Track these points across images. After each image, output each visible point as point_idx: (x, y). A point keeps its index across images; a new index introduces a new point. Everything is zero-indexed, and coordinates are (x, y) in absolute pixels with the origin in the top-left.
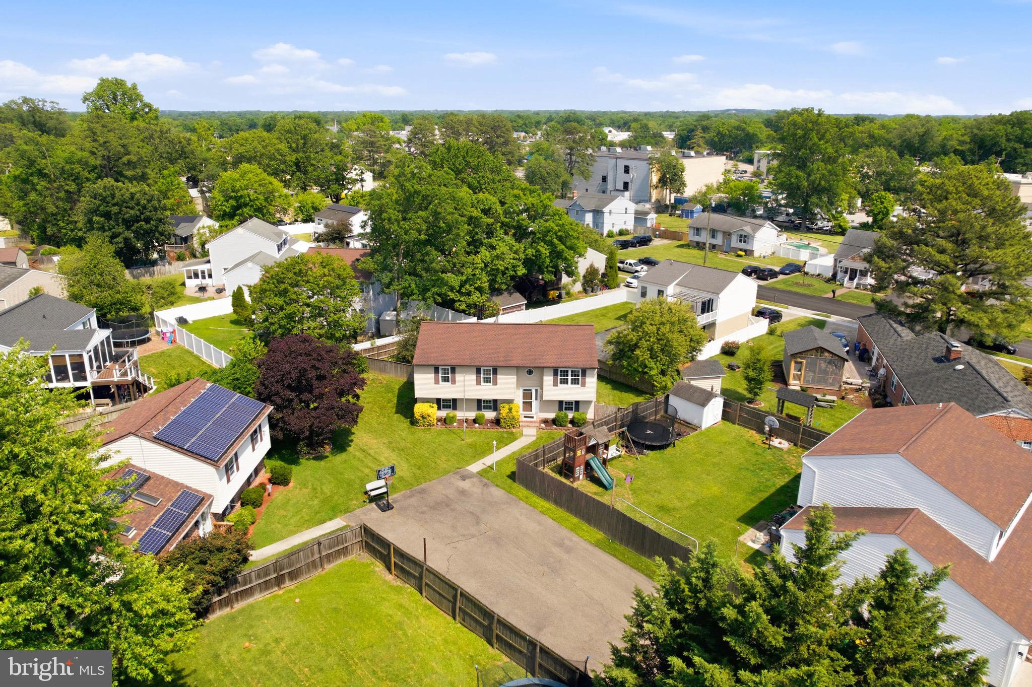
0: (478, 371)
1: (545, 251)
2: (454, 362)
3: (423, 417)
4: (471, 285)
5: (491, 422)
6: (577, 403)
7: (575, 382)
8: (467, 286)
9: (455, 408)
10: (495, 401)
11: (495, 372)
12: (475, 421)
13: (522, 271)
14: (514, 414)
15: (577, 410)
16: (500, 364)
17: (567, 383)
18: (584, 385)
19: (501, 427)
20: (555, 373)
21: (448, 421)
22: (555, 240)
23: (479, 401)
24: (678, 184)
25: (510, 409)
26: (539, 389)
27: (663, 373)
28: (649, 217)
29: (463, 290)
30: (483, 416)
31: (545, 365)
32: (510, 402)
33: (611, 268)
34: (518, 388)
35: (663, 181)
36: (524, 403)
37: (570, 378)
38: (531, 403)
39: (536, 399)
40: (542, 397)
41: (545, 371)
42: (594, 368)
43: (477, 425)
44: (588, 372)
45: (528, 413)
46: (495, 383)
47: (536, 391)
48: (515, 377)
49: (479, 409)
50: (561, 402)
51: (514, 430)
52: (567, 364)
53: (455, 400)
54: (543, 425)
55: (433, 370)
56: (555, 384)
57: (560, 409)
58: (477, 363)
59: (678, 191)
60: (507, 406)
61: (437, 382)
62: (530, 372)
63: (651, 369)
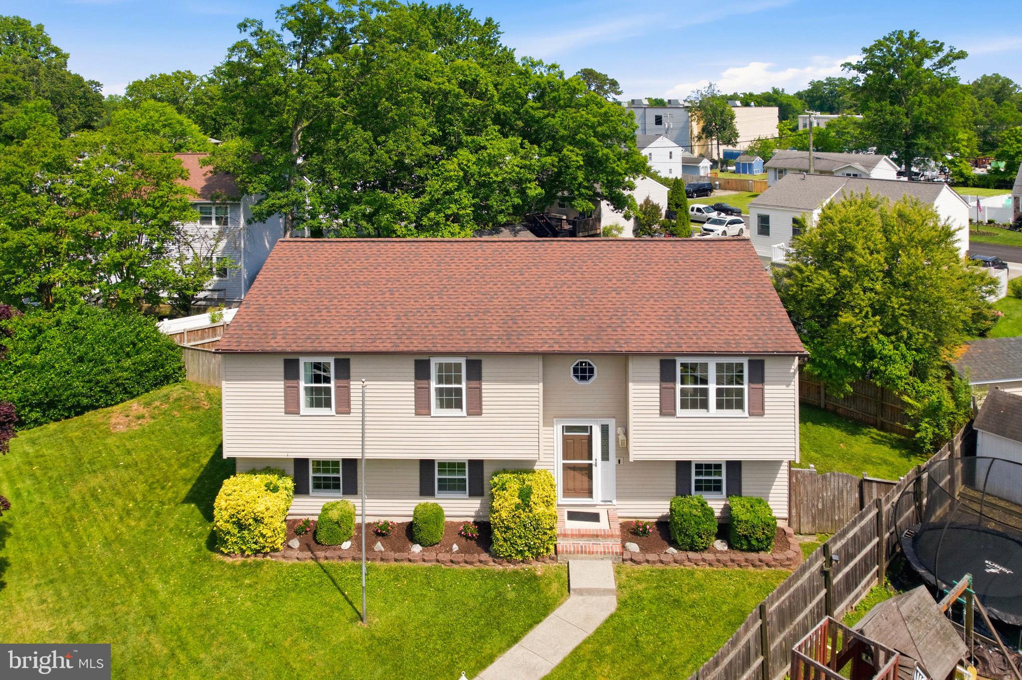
0: (422, 371)
1: (575, 156)
2: (345, 345)
3: (241, 526)
4: (438, 211)
5: (463, 534)
6: (735, 467)
7: (728, 400)
8: (432, 215)
9: (351, 489)
10: (477, 465)
11: (475, 370)
12: (411, 532)
13: (534, 191)
14: (540, 510)
15: (735, 489)
16: (492, 347)
17: (704, 405)
18: (758, 410)
19: (495, 556)
20: (667, 372)
21: (322, 535)
22: (593, 139)
23: (426, 466)
24: (727, 133)
25: (525, 494)
26: (612, 423)
27: (919, 371)
28: (701, 165)
29: (425, 221)
30: (438, 514)
31: (633, 348)
32: (522, 468)
33: (677, 206)
34: (548, 421)
35: (707, 132)
36: (566, 467)
37: (712, 388)
38: (588, 470)
39: (605, 457)
40: (624, 449)
41: (634, 367)
42: (790, 355)
43: (417, 549)
44: (770, 369)
45: (579, 503)
46: (476, 409)
47: (605, 430)
48: (537, 389)
49: (426, 490)
50: (682, 467)
51: (539, 568)
52: (704, 343)
53: (351, 465)
54: (633, 547)
55: (280, 368)
56: (666, 410)
57: (682, 489)
58: (417, 345)
59: (728, 142)
60: (514, 485)
61: (292, 407)
62: (584, 372)
63: (887, 360)
